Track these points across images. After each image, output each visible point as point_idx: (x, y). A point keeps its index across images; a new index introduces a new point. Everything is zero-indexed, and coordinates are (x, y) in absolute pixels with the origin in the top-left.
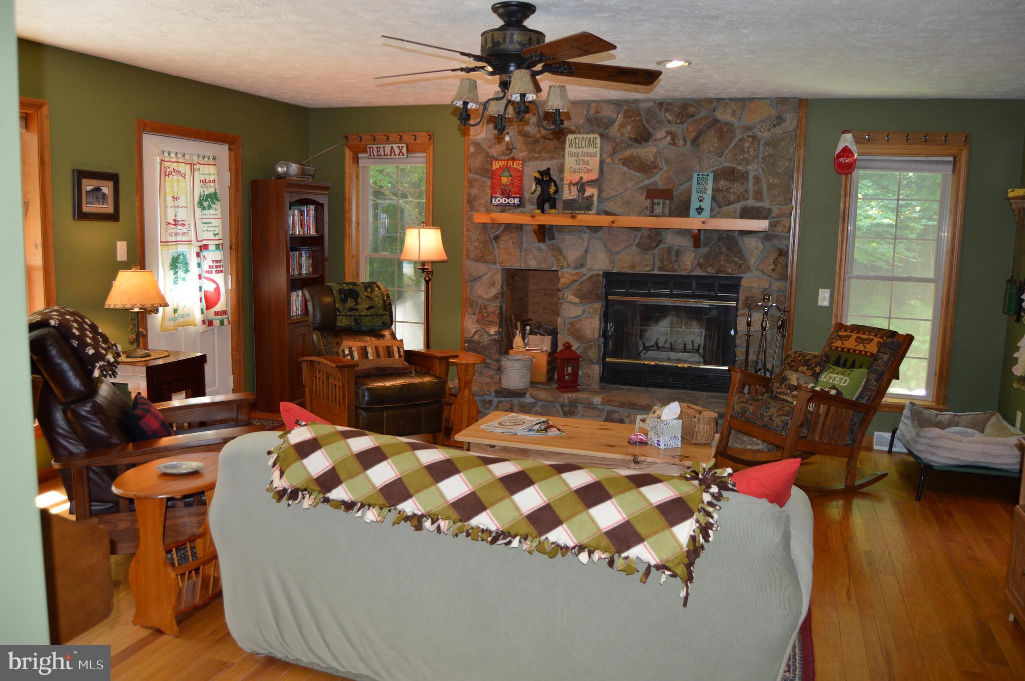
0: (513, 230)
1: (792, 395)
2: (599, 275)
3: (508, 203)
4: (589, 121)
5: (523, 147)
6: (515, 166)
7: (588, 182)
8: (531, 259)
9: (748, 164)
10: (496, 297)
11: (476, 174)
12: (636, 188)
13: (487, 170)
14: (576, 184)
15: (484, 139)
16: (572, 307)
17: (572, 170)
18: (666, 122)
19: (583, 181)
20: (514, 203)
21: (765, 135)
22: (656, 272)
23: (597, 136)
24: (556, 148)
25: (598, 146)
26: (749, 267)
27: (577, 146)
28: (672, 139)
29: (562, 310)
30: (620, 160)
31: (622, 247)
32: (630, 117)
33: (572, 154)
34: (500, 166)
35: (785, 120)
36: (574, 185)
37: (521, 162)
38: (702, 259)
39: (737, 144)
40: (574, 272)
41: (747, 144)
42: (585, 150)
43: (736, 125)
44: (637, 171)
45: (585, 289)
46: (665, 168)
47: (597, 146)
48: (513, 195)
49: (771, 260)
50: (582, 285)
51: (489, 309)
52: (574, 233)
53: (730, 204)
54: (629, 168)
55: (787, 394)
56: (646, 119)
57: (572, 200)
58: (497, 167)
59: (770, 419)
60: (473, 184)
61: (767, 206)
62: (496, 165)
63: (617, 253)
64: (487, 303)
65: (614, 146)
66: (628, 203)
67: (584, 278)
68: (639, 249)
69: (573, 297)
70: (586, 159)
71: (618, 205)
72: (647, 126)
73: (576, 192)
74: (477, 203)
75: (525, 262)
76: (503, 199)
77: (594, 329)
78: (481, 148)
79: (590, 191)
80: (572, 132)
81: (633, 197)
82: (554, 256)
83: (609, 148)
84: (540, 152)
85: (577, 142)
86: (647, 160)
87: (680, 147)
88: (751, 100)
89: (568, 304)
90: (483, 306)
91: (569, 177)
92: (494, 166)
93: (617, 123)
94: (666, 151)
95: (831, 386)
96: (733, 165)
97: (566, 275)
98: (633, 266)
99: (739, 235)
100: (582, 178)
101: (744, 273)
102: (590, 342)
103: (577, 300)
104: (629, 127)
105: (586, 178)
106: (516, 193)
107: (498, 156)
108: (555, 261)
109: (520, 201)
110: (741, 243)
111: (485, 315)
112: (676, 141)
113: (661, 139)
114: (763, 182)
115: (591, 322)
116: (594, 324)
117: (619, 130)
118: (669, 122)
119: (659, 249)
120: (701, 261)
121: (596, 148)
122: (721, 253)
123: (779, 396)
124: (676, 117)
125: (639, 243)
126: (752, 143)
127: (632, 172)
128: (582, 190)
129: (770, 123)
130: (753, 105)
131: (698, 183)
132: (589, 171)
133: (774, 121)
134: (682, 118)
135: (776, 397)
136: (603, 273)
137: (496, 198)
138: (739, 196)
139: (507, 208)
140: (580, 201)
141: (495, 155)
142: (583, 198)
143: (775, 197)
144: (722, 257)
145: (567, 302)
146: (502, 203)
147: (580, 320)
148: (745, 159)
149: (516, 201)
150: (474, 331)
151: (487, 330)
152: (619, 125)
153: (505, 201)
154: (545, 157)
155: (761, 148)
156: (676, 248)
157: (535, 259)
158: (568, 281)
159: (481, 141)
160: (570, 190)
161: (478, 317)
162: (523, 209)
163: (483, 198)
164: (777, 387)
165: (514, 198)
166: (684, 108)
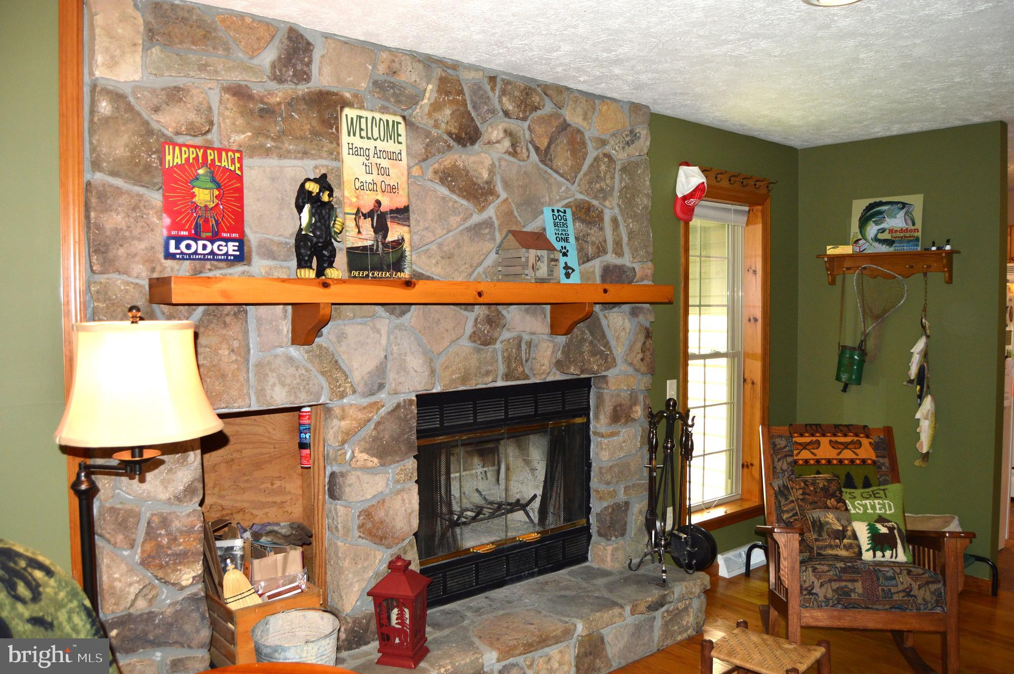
0: (228, 319)
1: (845, 546)
2: (411, 401)
3: (212, 253)
4: (379, 86)
5: (240, 121)
6: (224, 164)
7: (392, 211)
8: (274, 385)
9: (605, 198)
10: (189, 490)
11: (114, 174)
12: (461, 228)
13: (148, 168)
14: (370, 215)
15: (137, 88)
16: (365, 477)
17: (358, 185)
18: (501, 113)
19: (382, 209)
20: (226, 254)
21: (621, 156)
22: (500, 383)
23: (400, 119)
24: (315, 133)
25: (402, 139)
26: (614, 359)
27: (364, 134)
28: (513, 145)
29: (347, 489)
30: (436, 172)
31: (446, 343)
32: (448, 93)
33: (356, 151)
34: (187, 159)
35: (639, 138)
36: (365, 216)
37: (237, 155)
38: (560, 352)
39: (592, 165)
40: (365, 401)
41: (603, 167)
42: (381, 145)
43: (587, 135)
44: (464, 197)
45: (387, 436)
46: (503, 195)
47: (400, 139)
48: (224, 235)
49: (639, 345)
50: (381, 427)
51: (176, 524)
52: (359, 320)
53: (588, 260)
54: (452, 190)
55: (837, 546)
56: (472, 101)
57: (365, 248)
58: (178, 161)
59: (908, 594)
60: (109, 201)
61: (628, 264)
62: (174, 158)
63: (439, 354)
64: (166, 510)
65: (427, 145)
66: (450, 256)
67: (383, 411)
68: (473, 345)
69: (365, 456)
70: (385, 163)
71: (434, 261)
72: (473, 114)
73: (371, 233)
74: (121, 252)
75: (261, 393)
76: (201, 243)
77: (410, 514)
78: (130, 108)
79: (395, 232)
80: (350, 105)
81: (459, 246)
82: (323, 373)
83: (419, 148)
84: (278, 138)
85: (363, 126)
86: (477, 178)
87: (523, 161)
88: (602, 98)
89: (359, 473)
90: (156, 519)
91: (354, 200)
92: (169, 158)
93: (426, 101)
94: (503, 163)
95: (876, 517)
96: (587, 199)
97: (351, 412)
98: (464, 379)
99: (602, 310)
100: (378, 203)
101: (607, 369)
102: (403, 540)
103: (376, 460)
104: (448, 112)
105: (387, 203)
106: (230, 231)
107: (178, 133)
108: (325, 384)
109: (241, 248)
110: (604, 322)
111: (165, 541)
112: (518, 150)
113: (498, 142)
114: (621, 227)
115: (403, 500)
116: (410, 503)
117: (430, 114)
118: (506, 114)
119: (502, 342)
120: (559, 355)
121: (400, 143)
122: (585, 340)
123: (823, 553)
124: (519, 106)
125: (474, 333)
126: (608, 167)
127: (454, 197)
128: (381, 228)
129: (622, 139)
130: (605, 108)
131: (555, 225)
132: (393, 189)
133: (627, 136)
134: (525, 111)
135: (819, 554)
136: (417, 396)
137: (179, 240)
138: (598, 248)
139: (208, 265)
140: (380, 251)
141: (169, 132)
142: (385, 245)
143: (636, 250)
144: (586, 347)
145: (355, 469)
146: (196, 253)
147: (384, 501)
148: (602, 190)
149: (231, 248)
150: (134, 590)
151: (173, 578)
152: (431, 105)
153: (204, 247)
154: (289, 152)
155: (617, 176)
156: (526, 337)
157: (283, 385)
158: (355, 424)
159: (127, 91)
160: (358, 226)
161: (143, 552)
162: (246, 268)
163: (140, 239)
164: (816, 540)
165: (227, 240)
166: (527, 94)
